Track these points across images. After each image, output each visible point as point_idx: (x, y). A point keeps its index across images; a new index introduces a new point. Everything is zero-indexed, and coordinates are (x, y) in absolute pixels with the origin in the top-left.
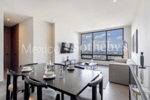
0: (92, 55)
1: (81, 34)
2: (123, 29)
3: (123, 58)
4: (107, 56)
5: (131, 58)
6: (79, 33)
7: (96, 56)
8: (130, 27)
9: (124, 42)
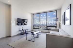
0: (39, 26)
1: (33, 14)
2: (56, 11)
3: (56, 28)
4: (47, 27)
5: (61, 28)
6: (32, 14)
7: (41, 27)
8: (60, 9)
9: (57, 18)
